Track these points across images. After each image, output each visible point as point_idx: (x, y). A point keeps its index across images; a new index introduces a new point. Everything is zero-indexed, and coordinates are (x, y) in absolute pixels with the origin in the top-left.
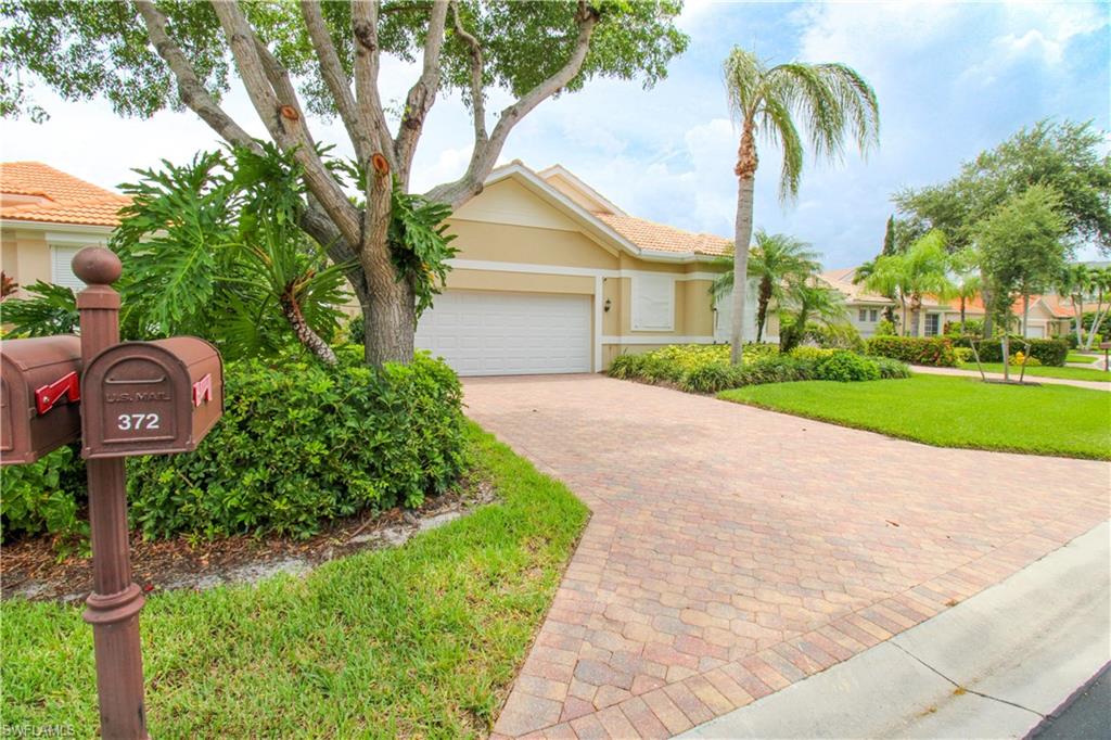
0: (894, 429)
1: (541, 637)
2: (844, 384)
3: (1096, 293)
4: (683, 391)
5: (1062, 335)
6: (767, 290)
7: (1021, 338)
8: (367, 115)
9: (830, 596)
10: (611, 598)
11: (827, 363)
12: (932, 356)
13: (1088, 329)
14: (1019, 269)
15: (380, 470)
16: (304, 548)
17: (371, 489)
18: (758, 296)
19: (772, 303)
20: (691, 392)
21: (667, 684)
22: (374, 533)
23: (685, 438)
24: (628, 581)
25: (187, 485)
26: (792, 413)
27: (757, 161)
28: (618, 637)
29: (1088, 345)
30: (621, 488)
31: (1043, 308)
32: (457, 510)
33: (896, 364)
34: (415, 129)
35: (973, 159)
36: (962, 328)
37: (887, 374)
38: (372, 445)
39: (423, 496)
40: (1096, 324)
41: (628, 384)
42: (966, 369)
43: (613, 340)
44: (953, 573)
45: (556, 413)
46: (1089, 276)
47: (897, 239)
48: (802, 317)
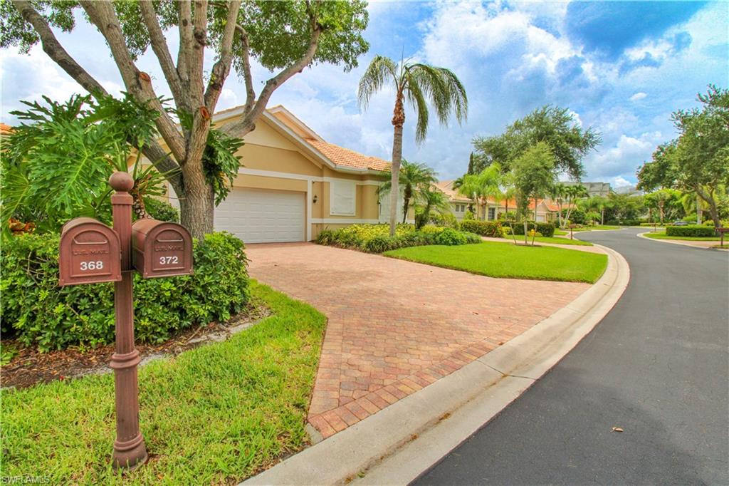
0: (475, 270)
1: (319, 375)
2: (449, 247)
3: (568, 199)
4: (363, 252)
5: (553, 221)
6: (408, 193)
7: (533, 222)
8: (198, 83)
9: (450, 345)
10: (349, 356)
11: (440, 235)
12: (492, 232)
13: (564, 217)
14: (532, 185)
15: (205, 299)
16: (160, 349)
17: (201, 310)
18: (404, 196)
19: (411, 201)
20: (368, 253)
21: (385, 386)
22: (203, 337)
23: (370, 278)
24: (357, 348)
25: (74, 314)
26: (424, 263)
27: (404, 117)
28: (357, 371)
29: (564, 227)
30: (341, 305)
31: (544, 206)
32: (250, 322)
33: (474, 236)
34: (218, 90)
35: (512, 123)
36: (506, 216)
37: (471, 241)
38: (202, 283)
39: (229, 314)
40: (568, 215)
41: (330, 248)
42: (508, 238)
43: (318, 221)
44: (502, 332)
45: (289, 266)
46: (565, 190)
47: (476, 166)
48: (428, 209)
